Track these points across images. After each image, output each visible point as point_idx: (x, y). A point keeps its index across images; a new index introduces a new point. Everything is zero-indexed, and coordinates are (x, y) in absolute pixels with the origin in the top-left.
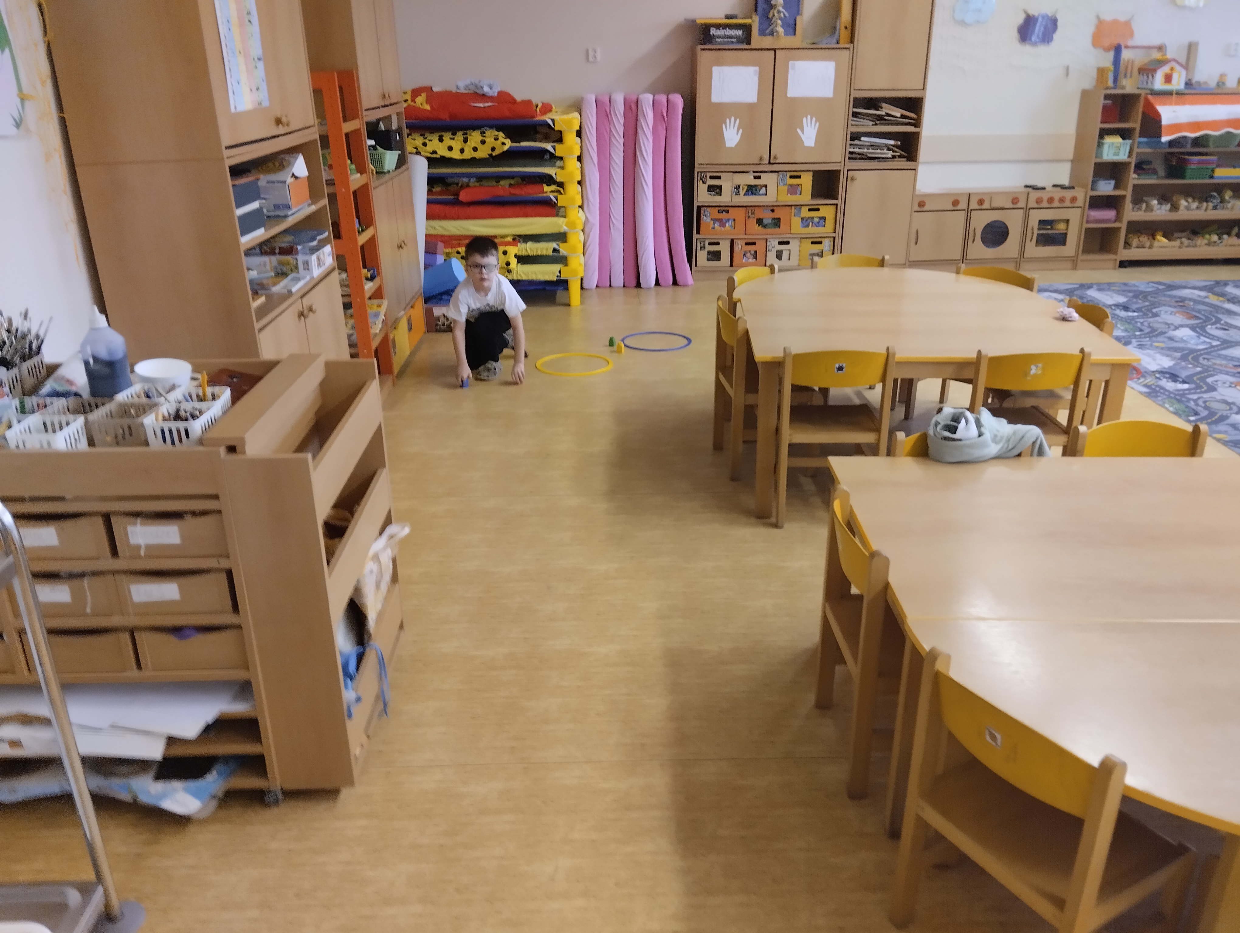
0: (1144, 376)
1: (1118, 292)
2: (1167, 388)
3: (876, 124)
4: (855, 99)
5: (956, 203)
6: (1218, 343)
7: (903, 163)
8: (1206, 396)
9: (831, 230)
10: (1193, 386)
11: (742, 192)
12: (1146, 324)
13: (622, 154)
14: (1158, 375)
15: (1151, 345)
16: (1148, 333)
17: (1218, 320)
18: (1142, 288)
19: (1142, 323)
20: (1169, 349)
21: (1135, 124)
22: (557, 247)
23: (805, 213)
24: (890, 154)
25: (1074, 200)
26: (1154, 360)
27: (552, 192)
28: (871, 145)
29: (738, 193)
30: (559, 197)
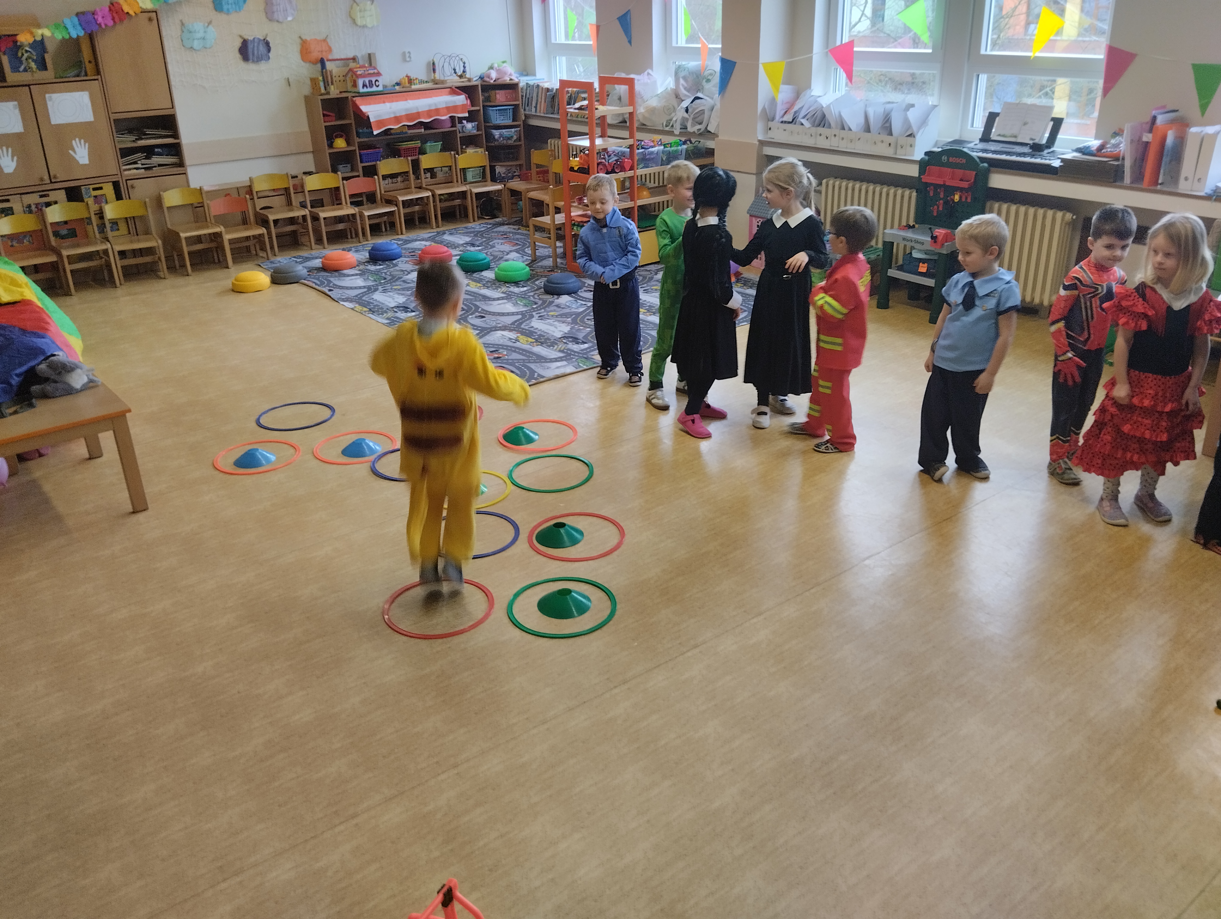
0: (386, 312)
4: (115, 120)
7: (174, 170)
12: (388, 273)
16: (390, 280)
19: (385, 273)
21: (351, 121)
26: (393, 299)
29: (29, 211)
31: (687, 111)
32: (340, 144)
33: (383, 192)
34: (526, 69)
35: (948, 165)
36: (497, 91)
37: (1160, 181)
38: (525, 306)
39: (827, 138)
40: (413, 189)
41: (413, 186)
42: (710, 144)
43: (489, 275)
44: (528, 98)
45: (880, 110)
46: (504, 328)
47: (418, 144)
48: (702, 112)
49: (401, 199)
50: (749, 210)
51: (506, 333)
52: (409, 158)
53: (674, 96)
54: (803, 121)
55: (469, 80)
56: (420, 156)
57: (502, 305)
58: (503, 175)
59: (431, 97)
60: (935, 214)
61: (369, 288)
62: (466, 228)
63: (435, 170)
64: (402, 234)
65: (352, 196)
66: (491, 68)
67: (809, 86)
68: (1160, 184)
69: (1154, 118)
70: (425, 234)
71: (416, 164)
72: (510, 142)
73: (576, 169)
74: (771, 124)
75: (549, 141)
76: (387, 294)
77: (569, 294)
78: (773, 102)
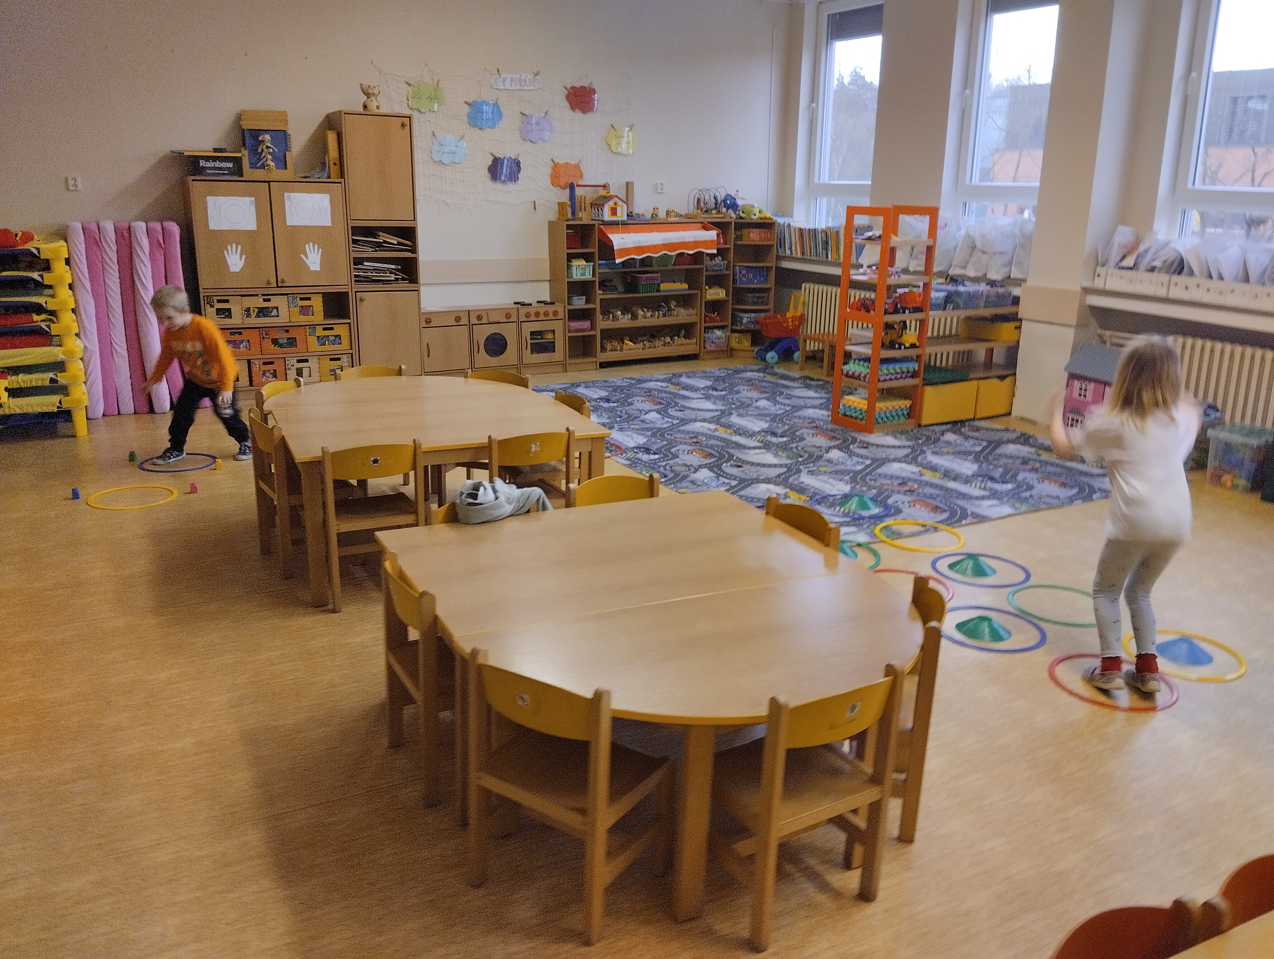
0: (626, 452)
1: (600, 388)
2: (643, 459)
3: (376, 251)
4: (353, 228)
5: (458, 319)
6: (678, 421)
7: (405, 285)
8: (671, 462)
9: (348, 347)
10: (662, 456)
11: (253, 315)
12: (624, 411)
13: (118, 281)
14: (635, 450)
15: (629, 428)
16: (627, 418)
17: (676, 404)
18: (619, 383)
19: (621, 411)
20: (643, 429)
21: (594, 249)
22: (54, 377)
23: (320, 332)
24: (393, 277)
25: (555, 313)
26: (633, 439)
27: (42, 321)
28: (374, 269)
29: (249, 315)
30: (52, 325)
34: (785, 208)
36: (752, 230)
38: (788, 457)
42: (1016, 291)
46: (768, 481)
50: (1067, 369)
51: (771, 487)
55: (722, 216)
57: (761, 456)
67: (1151, 229)
74: (1101, 269)
75: (803, 285)
76: (624, 433)
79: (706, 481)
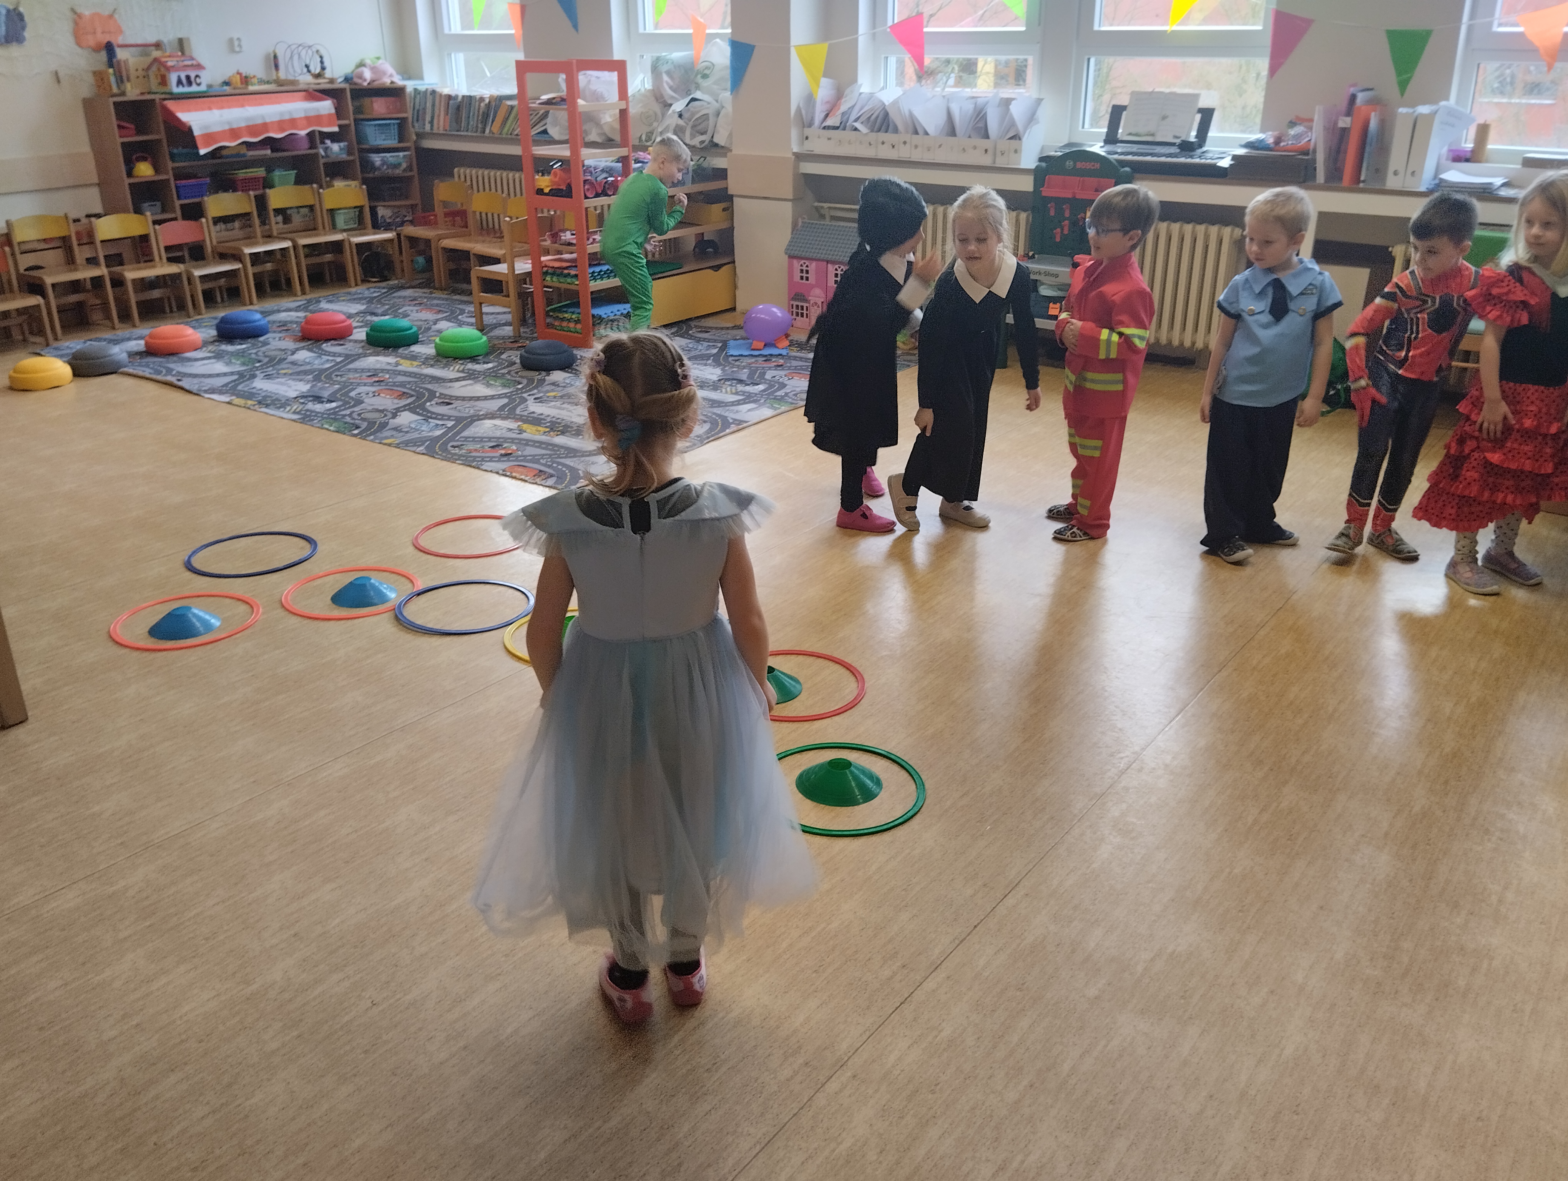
0: (288, 405)
6: (341, 359)
8: (357, 409)
10: (340, 403)
12: (260, 354)
15: (278, 374)
16: (267, 363)
19: (255, 354)
20: (298, 374)
21: (161, 135)
31: (680, 116)
32: (144, 170)
33: (215, 243)
34: (410, 69)
35: (1075, 172)
36: (374, 99)
37: (1362, 178)
38: (504, 386)
39: (893, 147)
40: (260, 239)
41: (259, 234)
42: (719, 162)
43: (425, 350)
44: (418, 111)
45: (969, 107)
46: (491, 416)
47: (261, 172)
48: (706, 117)
49: (248, 251)
50: (787, 249)
51: (498, 422)
52: (252, 193)
53: (653, 98)
54: (857, 125)
55: (332, 81)
56: (268, 191)
57: (469, 388)
58: (388, 221)
59: (279, 103)
60: (1058, 240)
61: (241, 375)
62: (349, 293)
63: (289, 212)
64: (251, 304)
65: (168, 249)
66: (361, 65)
67: (854, 80)
68: (1363, 181)
69: (1353, 98)
70: (287, 302)
71: (261, 202)
72: (398, 172)
73: (547, 190)
74: (807, 131)
75: (456, 170)
77: (562, 369)
78: (810, 99)
79: (413, 426)
